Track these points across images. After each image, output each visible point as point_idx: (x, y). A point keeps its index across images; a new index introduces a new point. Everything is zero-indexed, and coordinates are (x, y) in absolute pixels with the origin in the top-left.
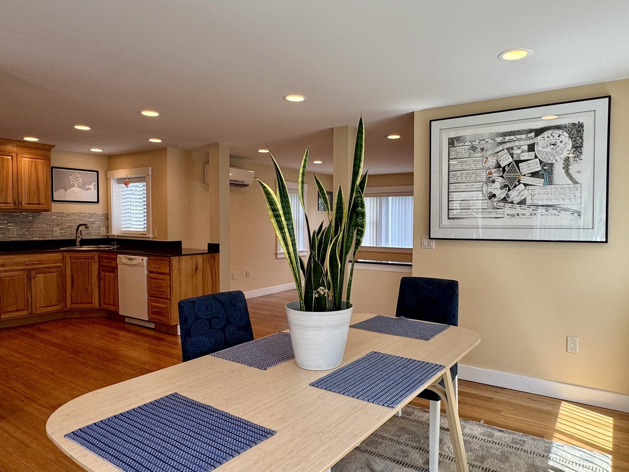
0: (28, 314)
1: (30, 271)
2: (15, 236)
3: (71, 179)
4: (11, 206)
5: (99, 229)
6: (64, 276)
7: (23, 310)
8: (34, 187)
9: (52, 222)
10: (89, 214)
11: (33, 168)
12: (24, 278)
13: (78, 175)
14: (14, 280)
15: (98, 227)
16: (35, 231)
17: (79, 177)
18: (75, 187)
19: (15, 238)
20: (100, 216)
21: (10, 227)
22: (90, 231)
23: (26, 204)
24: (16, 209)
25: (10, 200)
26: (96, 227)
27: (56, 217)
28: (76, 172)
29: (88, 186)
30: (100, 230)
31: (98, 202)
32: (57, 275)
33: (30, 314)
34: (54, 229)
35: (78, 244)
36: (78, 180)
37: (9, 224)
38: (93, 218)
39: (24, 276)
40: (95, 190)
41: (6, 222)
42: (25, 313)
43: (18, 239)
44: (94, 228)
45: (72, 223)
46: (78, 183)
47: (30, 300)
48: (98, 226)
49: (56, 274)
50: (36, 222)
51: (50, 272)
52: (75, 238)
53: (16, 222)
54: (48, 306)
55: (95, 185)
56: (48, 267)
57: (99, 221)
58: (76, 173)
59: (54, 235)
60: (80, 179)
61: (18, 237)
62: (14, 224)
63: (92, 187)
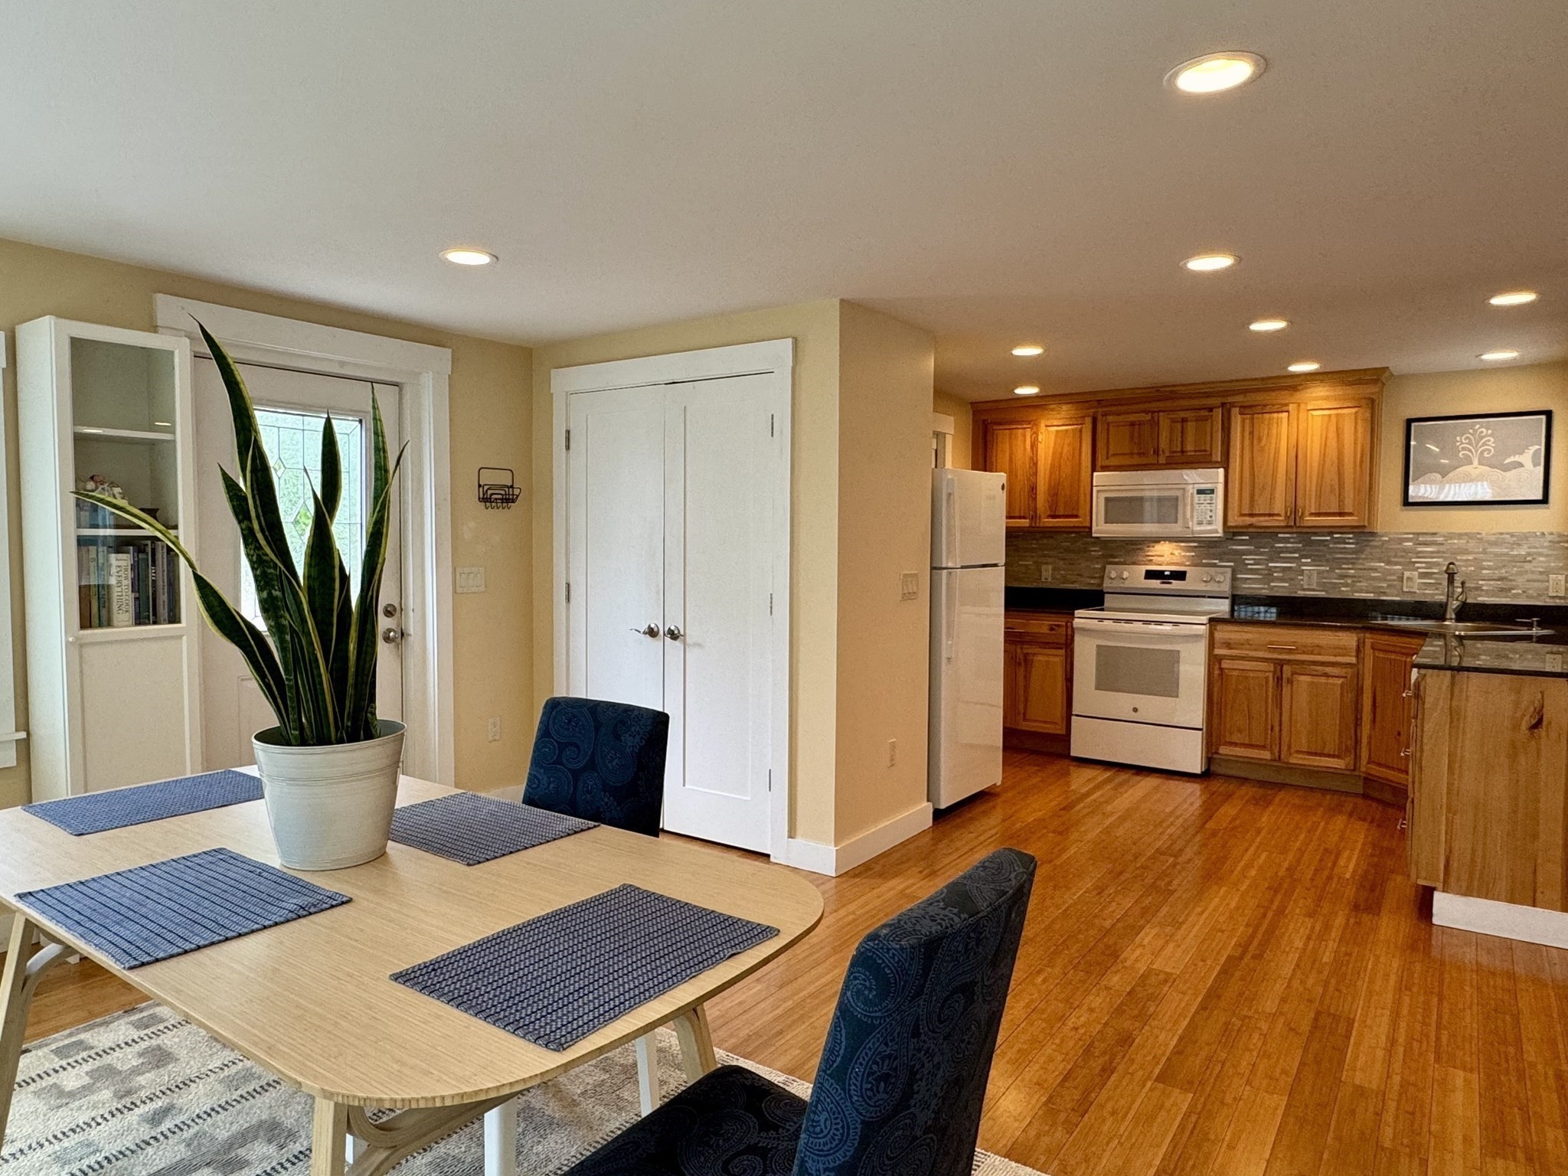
0: (1272, 760)
1: (1280, 664)
2: (1314, 587)
3: (1462, 443)
4: (1280, 521)
5: (1544, 577)
6: (1359, 691)
7: (1263, 747)
8: (1331, 476)
9: (1402, 557)
10: (1512, 535)
11: (1333, 429)
12: (1267, 678)
13: (1482, 432)
14: (1247, 678)
15: (1540, 573)
16: (1359, 577)
17: (1487, 436)
18: (1472, 464)
19: (1314, 590)
20: (1550, 542)
21: (1305, 565)
22: (1513, 583)
23: (1312, 514)
24: (1291, 527)
25: (1279, 507)
26: (1533, 572)
27: (1414, 544)
28: (1477, 423)
29: (1511, 459)
30: (1548, 581)
31: (1545, 500)
32: (1342, 685)
33: (1275, 760)
34: (1407, 574)
35: (1448, 617)
36: (1484, 444)
37: (1303, 560)
38: (1525, 546)
39: (1267, 674)
40: (1535, 465)
41: (1297, 555)
42: (1266, 755)
43: (1322, 594)
44: (1530, 576)
46: (1482, 452)
47: (1277, 729)
48: (1542, 570)
49: (1340, 681)
50: (1363, 556)
51: (1326, 675)
52: (1445, 600)
53: (1317, 556)
54: (1316, 754)
55: (1537, 452)
56: (1323, 664)
57: (1547, 556)
58: (1478, 426)
59: (1405, 589)
60: (1489, 441)
61: (1321, 589)
62: (1313, 560)
63: (1526, 458)
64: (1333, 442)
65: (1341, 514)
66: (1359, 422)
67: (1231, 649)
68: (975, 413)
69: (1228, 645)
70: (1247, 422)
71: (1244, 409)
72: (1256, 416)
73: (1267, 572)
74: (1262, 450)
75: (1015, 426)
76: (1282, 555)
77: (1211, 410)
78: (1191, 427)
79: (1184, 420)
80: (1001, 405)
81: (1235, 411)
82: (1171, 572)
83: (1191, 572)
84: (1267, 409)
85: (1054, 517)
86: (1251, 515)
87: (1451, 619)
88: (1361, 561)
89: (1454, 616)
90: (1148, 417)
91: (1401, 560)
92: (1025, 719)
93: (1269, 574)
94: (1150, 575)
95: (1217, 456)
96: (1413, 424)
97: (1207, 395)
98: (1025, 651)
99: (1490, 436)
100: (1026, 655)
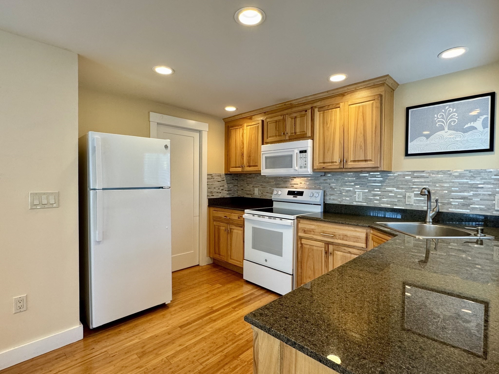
1: (328, 244)
2: (361, 200)
3: (438, 118)
4: (336, 165)
5: (491, 198)
9: (405, 185)
10: (470, 171)
12: (322, 251)
13: (450, 110)
14: (313, 250)
15: (489, 195)
16: (383, 196)
17: (453, 112)
18: (444, 130)
20: (495, 175)
21: (357, 189)
22: (471, 201)
23: (351, 161)
24: (342, 168)
26: (485, 195)
27: (411, 177)
28: (447, 105)
29: (469, 125)
30: (494, 200)
31: (491, 149)
34: (408, 194)
35: (428, 221)
36: (452, 117)
37: (356, 186)
38: (479, 178)
40: (485, 127)
41: (353, 184)
43: (365, 204)
45: (437, 187)
46: (451, 121)
48: (490, 193)
50: (385, 184)
52: (426, 210)
53: (362, 184)
55: (486, 119)
56: (348, 246)
57: (493, 184)
58: (447, 108)
59: (407, 203)
60: (455, 115)
61: (364, 201)
62: (360, 186)
63: (478, 124)
64: (361, 122)
65: (366, 161)
66: (374, 109)
67: (306, 233)
68: (226, 123)
69: (305, 232)
70: (322, 115)
71: (321, 109)
72: (325, 111)
73: (340, 192)
74: (328, 130)
75: (236, 127)
76: (347, 184)
77: (306, 111)
78: (298, 120)
79: (295, 118)
80: (233, 119)
81: (316, 110)
82: (298, 192)
83: (306, 192)
84: (331, 107)
85: (250, 166)
86: (324, 163)
87: (429, 222)
88: (383, 187)
89: (431, 221)
90: (282, 117)
91: (404, 186)
92: (231, 259)
93: (340, 193)
94: (290, 193)
95: (309, 134)
96: (410, 111)
97: (305, 104)
98: (230, 227)
99: (454, 112)
100: (231, 229)
